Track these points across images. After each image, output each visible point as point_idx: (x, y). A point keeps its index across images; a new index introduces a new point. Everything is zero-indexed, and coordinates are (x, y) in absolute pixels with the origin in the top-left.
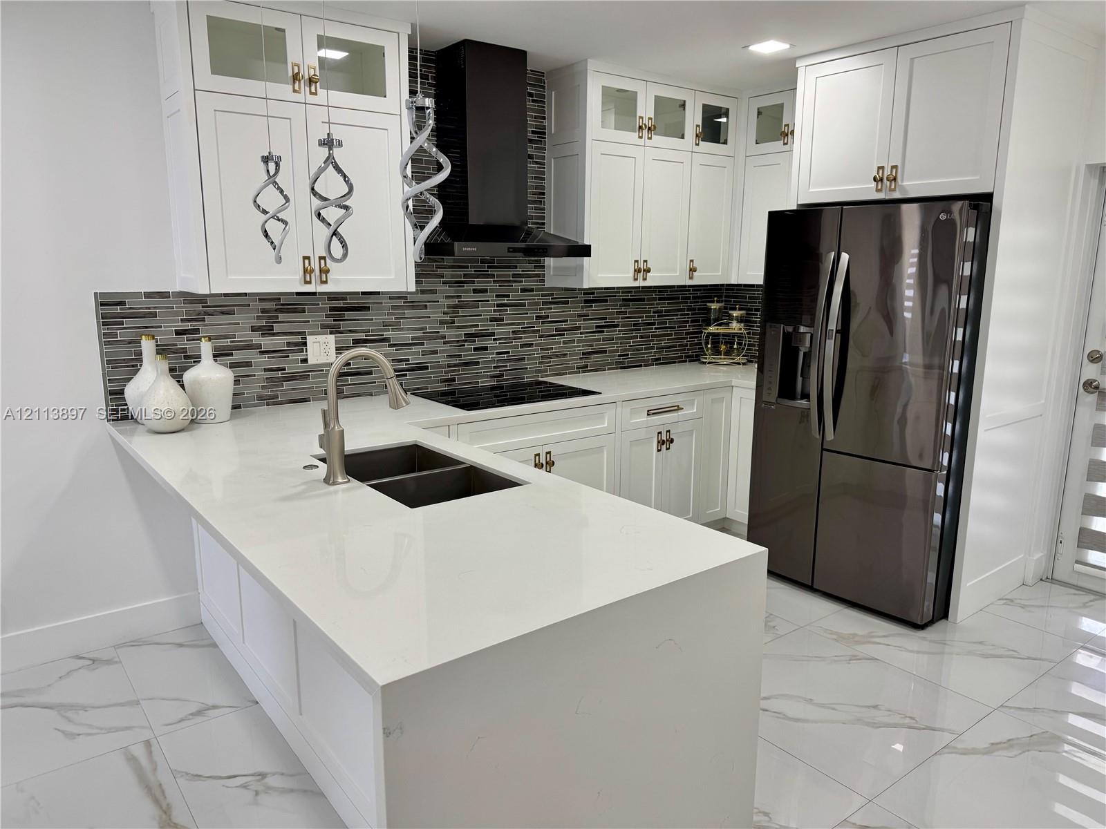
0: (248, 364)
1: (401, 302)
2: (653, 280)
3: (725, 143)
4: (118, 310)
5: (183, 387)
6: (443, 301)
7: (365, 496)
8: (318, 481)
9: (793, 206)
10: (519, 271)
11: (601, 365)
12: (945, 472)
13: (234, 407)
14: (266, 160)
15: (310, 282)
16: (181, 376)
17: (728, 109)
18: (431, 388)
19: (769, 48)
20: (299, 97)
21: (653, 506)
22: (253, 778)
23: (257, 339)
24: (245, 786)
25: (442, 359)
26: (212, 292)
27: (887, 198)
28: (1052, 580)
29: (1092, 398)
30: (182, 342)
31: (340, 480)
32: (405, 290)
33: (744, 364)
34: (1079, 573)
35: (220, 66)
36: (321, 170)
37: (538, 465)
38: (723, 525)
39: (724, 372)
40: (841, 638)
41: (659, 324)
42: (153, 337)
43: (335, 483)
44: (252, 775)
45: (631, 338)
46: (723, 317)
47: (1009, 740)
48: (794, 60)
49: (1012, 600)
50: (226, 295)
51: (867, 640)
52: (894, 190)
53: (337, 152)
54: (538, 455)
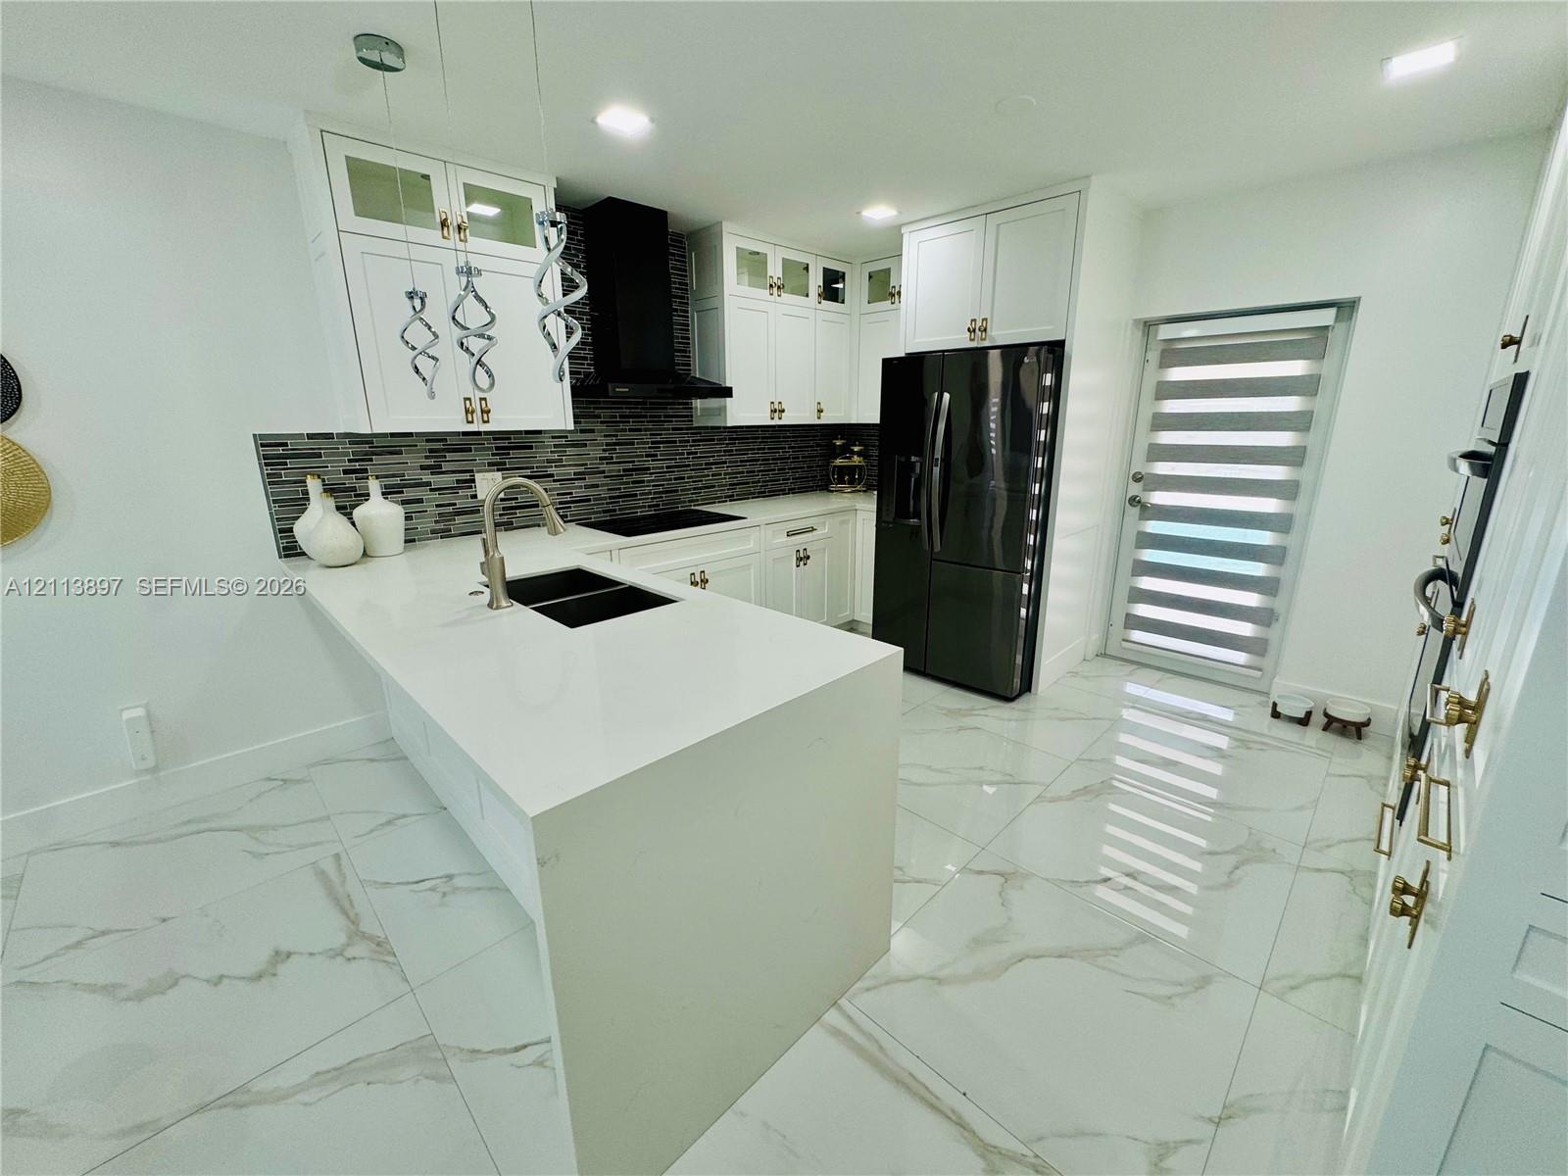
0: (420, 501)
1: (563, 441)
2: (787, 419)
3: (843, 302)
4: (280, 450)
5: (353, 524)
6: (600, 439)
7: (526, 617)
8: (483, 606)
9: (902, 354)
10: (671, 412)
11: (745, 494)
12: (1028, 574)
13: (406, 541)
14: (411, 295)
15: (472, 422)
16: (351, 514)
17: (844, 273)
18: (593, 518)
19: (879, 213)
20: (450, 244)
21: (794, 612)
22: (439, 880)
23: (426, 477)
24: (433, 889)
25: (603, 492)
26: (375, 432)
27: (979, 346)
28: (1104, 655)
29: (1136, 511)
30: (350, 481)
31: (504, 604)
32: (564, 428)
33: (864, 491)
34: (1125, 649)
35: (363, 208)
36: (461, 299)
37: (694, 583)
38: (851, 627)
39: (849, 499)
40: (950, 712)
41: (793, 458)
42: (319, 477)
43: (498, 608)
44: (441, 878)
45: (770, 470)
46: (846, 451)
47: (1086, 787)
48: (900, 227)
49: (1077, 673)
50: (393, 435)
51: (970, 712)
52: (985, 339)
53: (475, 280)
54: (693, 574)
